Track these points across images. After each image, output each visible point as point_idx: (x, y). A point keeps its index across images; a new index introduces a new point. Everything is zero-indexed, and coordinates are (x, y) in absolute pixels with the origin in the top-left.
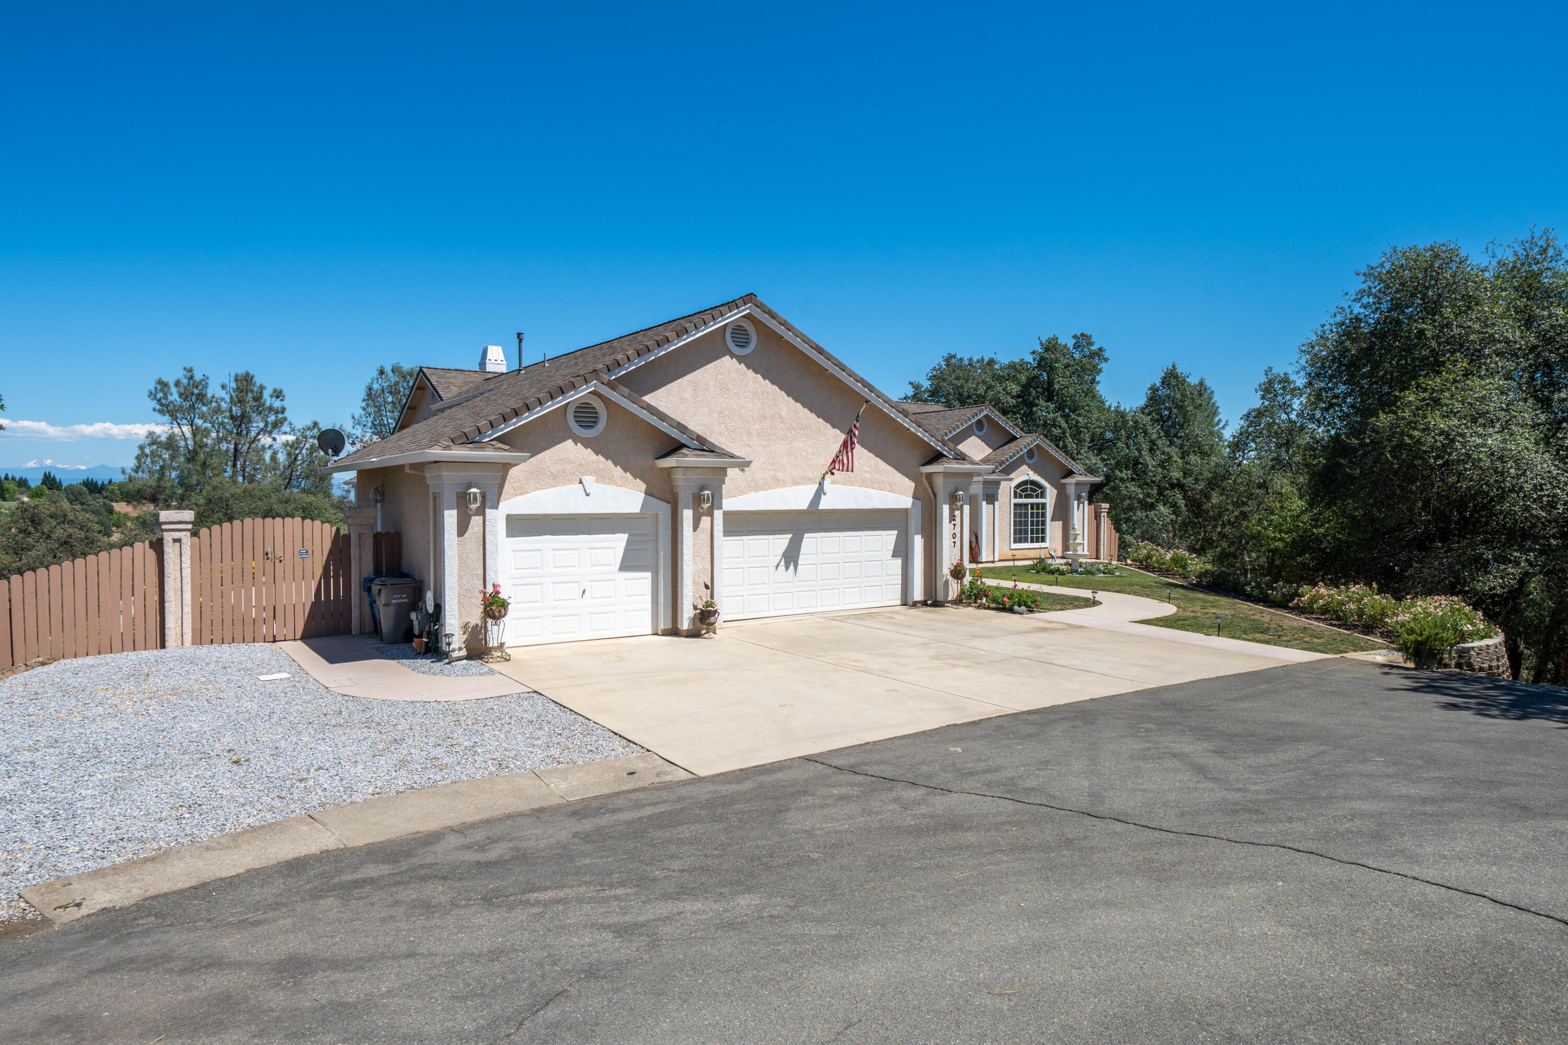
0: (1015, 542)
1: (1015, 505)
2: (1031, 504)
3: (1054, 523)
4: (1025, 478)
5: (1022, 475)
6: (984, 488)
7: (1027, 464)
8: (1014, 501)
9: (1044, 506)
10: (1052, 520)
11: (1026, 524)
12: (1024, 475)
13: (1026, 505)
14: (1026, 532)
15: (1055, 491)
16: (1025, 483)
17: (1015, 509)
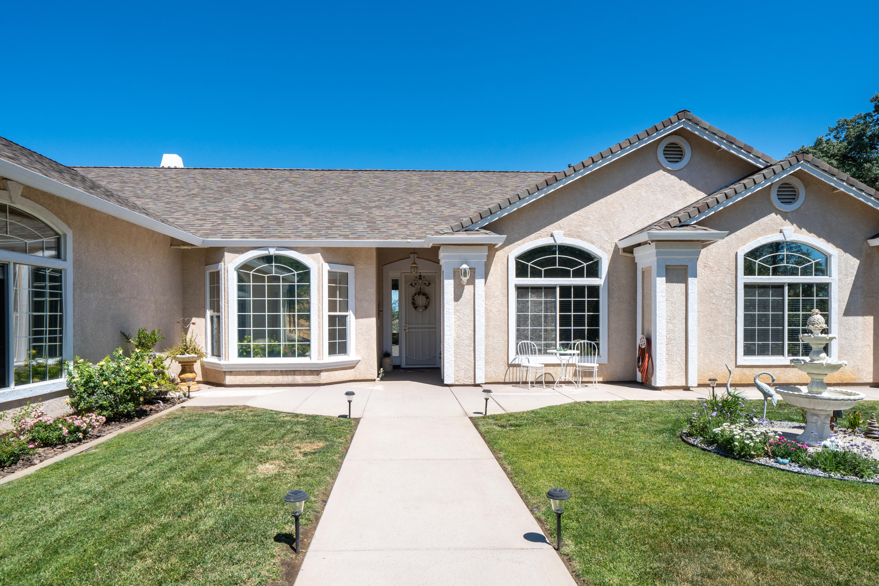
0: (749, 351)
1: (747, 286)
2: (791, 285)
3: (851, 319)
4: (775, 237)
5: (765, 232)
6: (658, 254)
7: (778, 212)
8: (743, 279)
9: (824, 288)
10: (848, 312)
11: (778, 321)
12: (773, 231)
13: (779, 287)
14: (778, 335)
15: (854, 263)
16: (776, 246)
17: (746, 294)
